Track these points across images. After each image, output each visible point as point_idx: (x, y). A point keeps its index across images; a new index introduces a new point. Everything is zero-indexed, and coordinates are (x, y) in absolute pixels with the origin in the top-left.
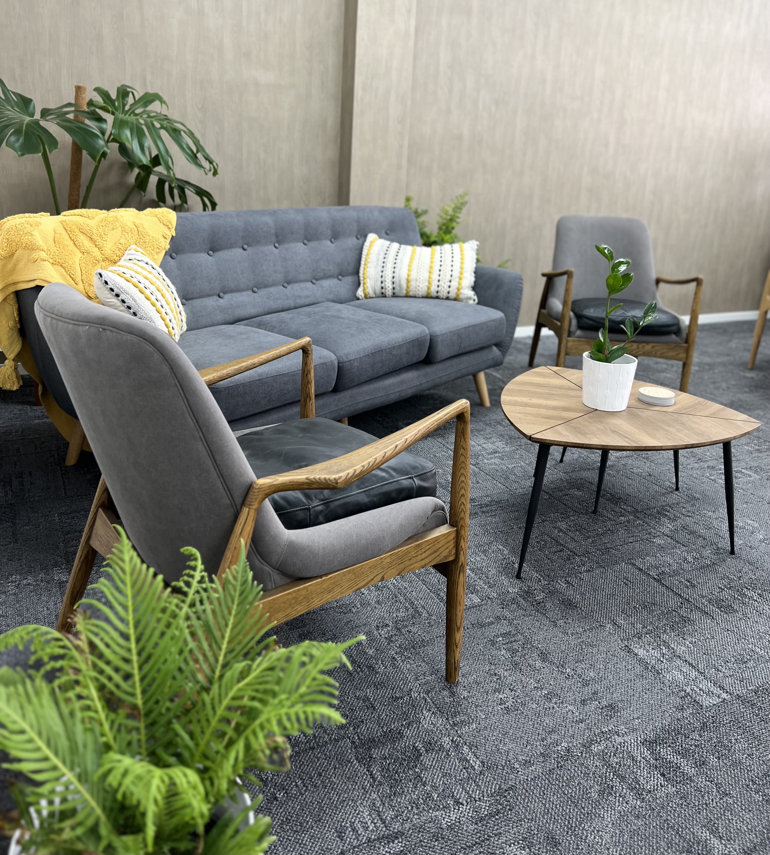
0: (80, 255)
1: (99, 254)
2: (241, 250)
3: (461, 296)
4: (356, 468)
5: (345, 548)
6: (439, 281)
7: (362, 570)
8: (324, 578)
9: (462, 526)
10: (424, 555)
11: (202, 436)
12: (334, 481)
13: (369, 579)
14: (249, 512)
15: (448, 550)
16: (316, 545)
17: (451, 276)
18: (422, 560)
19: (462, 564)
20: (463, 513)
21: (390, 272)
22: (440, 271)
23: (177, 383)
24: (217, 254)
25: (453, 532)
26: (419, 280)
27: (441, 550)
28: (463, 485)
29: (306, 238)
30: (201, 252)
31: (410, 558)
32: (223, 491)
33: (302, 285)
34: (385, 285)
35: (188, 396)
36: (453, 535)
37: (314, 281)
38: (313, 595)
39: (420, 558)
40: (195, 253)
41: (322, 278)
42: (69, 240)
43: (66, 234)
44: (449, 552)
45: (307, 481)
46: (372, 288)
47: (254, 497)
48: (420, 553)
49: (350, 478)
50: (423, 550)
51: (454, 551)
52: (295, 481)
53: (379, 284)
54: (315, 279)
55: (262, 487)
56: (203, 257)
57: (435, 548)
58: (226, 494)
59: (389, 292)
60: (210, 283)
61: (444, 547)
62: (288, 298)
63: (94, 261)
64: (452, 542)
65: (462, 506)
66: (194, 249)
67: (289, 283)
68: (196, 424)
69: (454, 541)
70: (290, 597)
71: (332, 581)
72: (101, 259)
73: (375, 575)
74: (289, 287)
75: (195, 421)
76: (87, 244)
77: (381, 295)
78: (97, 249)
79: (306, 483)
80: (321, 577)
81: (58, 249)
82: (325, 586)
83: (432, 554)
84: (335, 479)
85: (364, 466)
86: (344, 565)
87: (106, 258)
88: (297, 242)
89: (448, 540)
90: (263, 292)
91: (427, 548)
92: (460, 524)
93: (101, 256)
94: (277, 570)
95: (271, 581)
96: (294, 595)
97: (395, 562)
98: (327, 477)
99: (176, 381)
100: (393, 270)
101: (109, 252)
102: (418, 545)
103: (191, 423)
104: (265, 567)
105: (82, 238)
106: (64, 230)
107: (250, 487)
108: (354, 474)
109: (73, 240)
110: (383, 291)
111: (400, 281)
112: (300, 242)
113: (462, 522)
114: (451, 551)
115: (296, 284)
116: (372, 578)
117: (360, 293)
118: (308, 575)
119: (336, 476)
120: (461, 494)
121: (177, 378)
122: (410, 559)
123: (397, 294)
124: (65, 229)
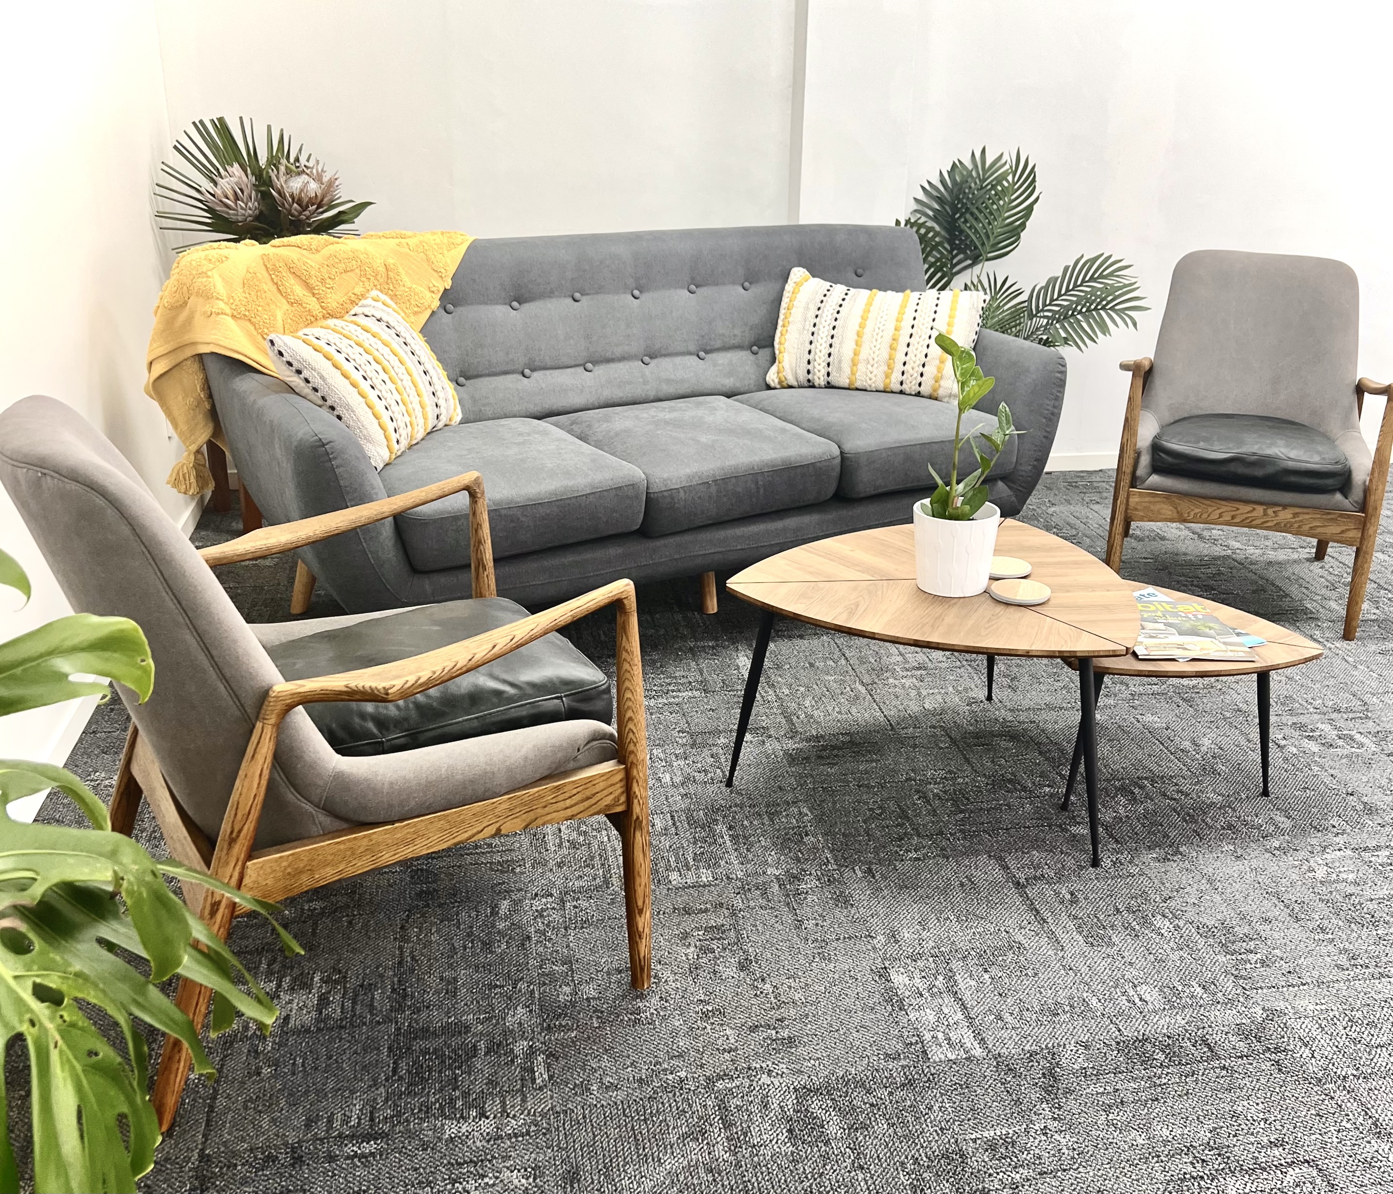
0: (286, 306)
1: (318, 306)
2: (570, 300)
3: (941, 392)
4: (420, 674)
5: (426, 786)
6: (904, 364)
7: (462, 817)
8: (396, 825)
9: (632, 763)
10: (568, 802)
11: (188, 622)
12: (382, 691)
13: (475, 831)
14: (263, 727)
15: (612, 797)
16: (379, 778)
17: (926, 356)
18: (567, 808)
19: (638, 818)
20: (632, 744)
21: (824, 345)
22: (908, 345)
23: (144, 550)
24: (526, 306)
25: (619, 771)
26: (871, 362)
27: (599, 796)
28: (630, 704)
29: (693, 281)
30: (497, 304)
31: (544, 804)
32: (229, 698)
33: (678, 360)
34: (814, 367)
35: (162, 568)
36: (621, 776)
37: (702, 354)
38: (381, 848)
39: (561, 805)
40: (486, 304)
41: (718, 350)
42: (270, 283)
43: (266, 275)
44: (614, 799)
45: (346, 689)
46: (792, 370)
47: (270, 708)
48: (561, 797)
49: (409, 688)
50: (567, 795)
51: (623, 799)
52: (330, 688)
53: (804, 366)
54: (704, 350)
55: (280, 694)
56: (500, 311)
57: (588, 793)
58: (234, 702)
59: (820, 378)
60: (507, 354)
61: (605, 792)
62: (645, 383)
63: (309, 317)
64: (619, 785)
65: (631, 735)
66: (486, 299)
67: (652, 357)
68: (178, 606)
69: (622, 784)
70: (342, 847)
71: (412, 830)
72: (320, 315)
73: (484, 825)
74: (654, 363)
75: (175, 601)
76: (299, 291)
77: (806, 384)
78: (315, 299)
79: (345, 692)
80: (392, 822)
81: (248, 296)
82: (399, 835)
83: (583, 801)
84: (384, 688)
85: (434, 673)
86: (428, 808)
87: (329, 314)
88: (676, 288)
89: (610, 782)
90: (600, 371)
91: (575, 791)
92: (630, 760)
93: (321, 310)
94: (323, 809)
95: (314, 823)
96: (348, 845)
97: (518, 810)
98: (374, 685)
99: (142, 546)
100: (830, 341)
101: (334, 305)
102: (558, 788)
103: (170, 604)
104: (304, 805)
105: (292, 281)
106: (264, 268)
107: (264, 694)
108: (416, 682)
109: (276, 284)
110: (810, 377)
111: (840, 362)
112: (682, 287)
113: (632, 757)
114: (617, 799)
115: (667, 359)
116: (480, 829)
117: (772, 377)
118: (371, 819)
119: (387, 684)
120: (627, 716)
121: (143, 544)
122: (545, 807)
123: (833, 383)
124: (266, 266)
